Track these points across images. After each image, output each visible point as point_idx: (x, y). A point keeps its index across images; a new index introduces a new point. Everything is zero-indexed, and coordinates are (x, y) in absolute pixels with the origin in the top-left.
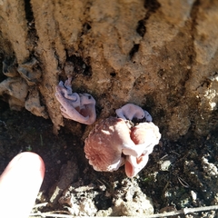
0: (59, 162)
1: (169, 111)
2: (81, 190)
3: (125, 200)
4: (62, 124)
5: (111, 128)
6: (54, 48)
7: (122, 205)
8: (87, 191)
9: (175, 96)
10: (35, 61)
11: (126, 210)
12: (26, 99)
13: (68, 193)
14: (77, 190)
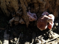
0: (30, 34)
1: (53, 12)
2: (39, 37)
3: (52, 35)
4: (29, 23)
5: (43, 17)
6: (25, 4)
7: (52, 37)
8: (41, 37)
9: (53, 7)
10: (21, 9)
11: (53, 37)
12: (19, 20)
13: (36, 39)
14: (38, 37)
